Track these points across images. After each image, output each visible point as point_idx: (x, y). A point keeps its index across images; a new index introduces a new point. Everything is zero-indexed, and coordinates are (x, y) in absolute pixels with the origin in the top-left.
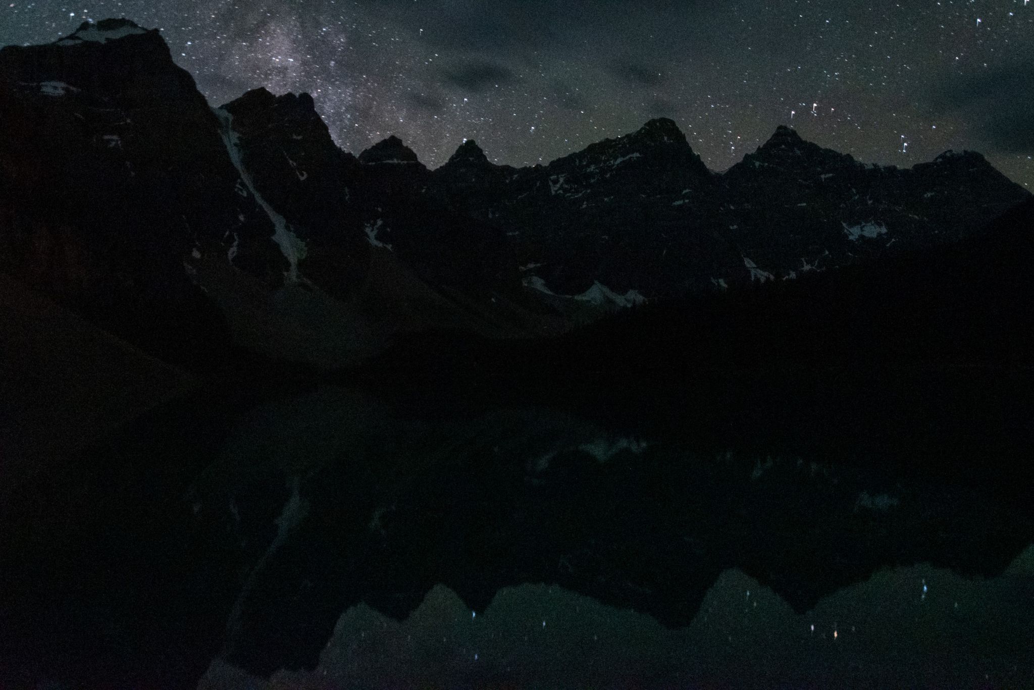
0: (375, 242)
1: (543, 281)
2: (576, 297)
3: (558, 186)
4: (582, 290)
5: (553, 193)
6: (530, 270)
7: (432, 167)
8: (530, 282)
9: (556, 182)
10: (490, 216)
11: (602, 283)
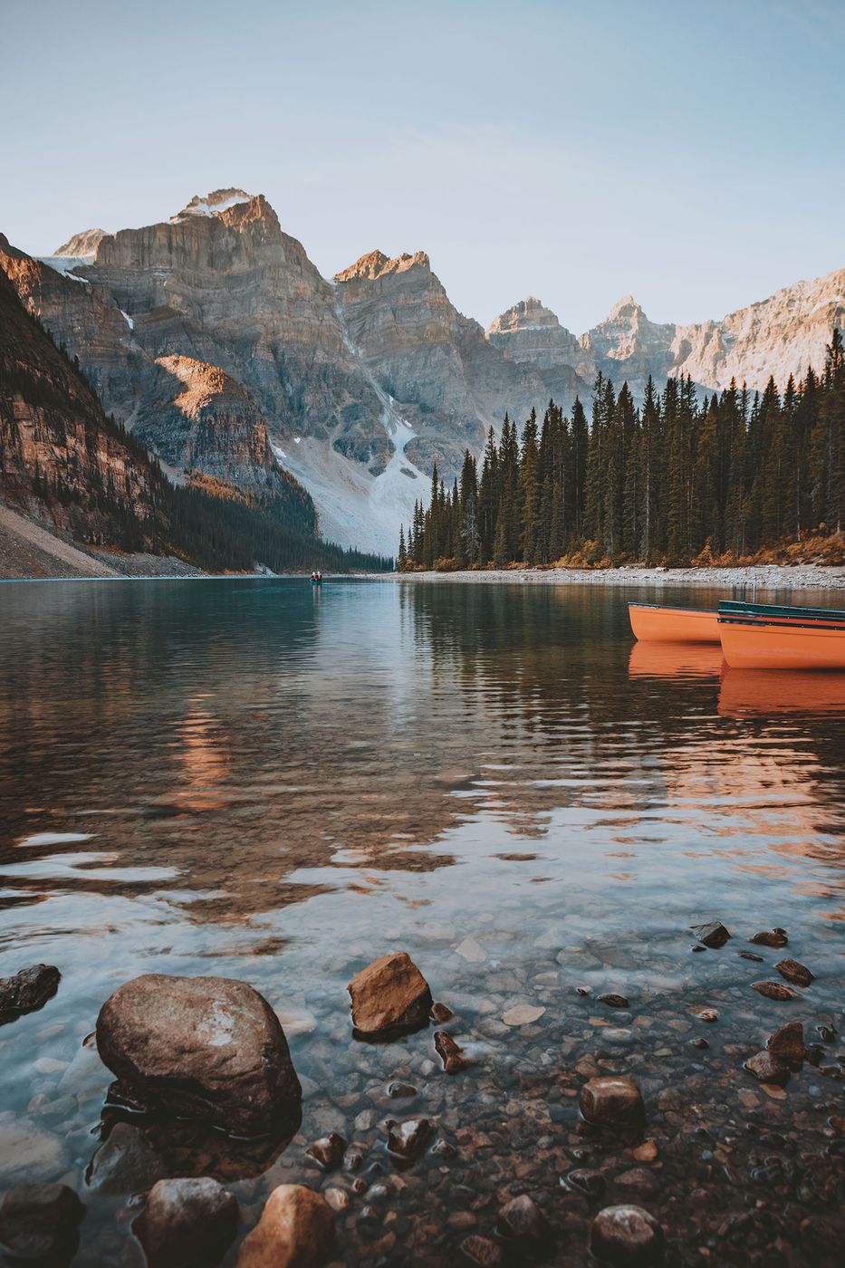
7: (576, 332)
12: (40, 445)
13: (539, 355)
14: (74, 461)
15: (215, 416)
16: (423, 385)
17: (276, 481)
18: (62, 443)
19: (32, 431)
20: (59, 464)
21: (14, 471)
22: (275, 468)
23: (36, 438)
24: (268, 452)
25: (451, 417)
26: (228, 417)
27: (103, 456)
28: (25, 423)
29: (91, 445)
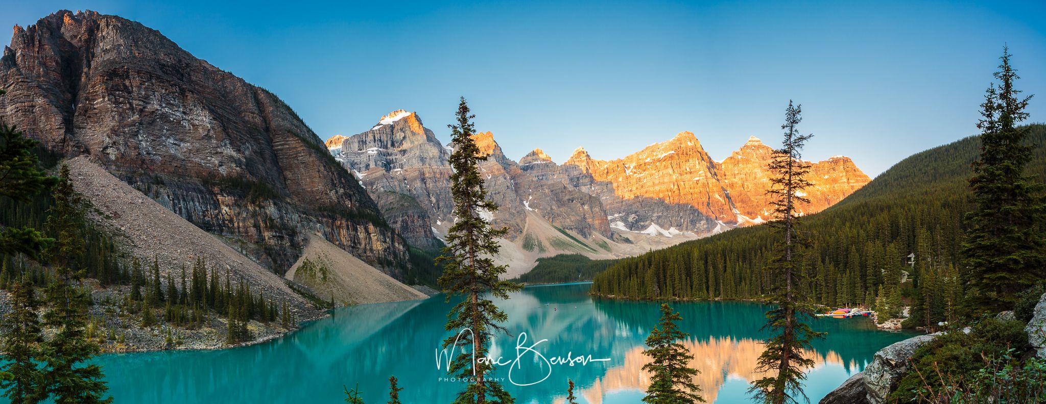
0: (528, 208)
1: (623, 224)
2: (642, 232)
3: (630, 170)
4: (644, 227)
5: (627, 174)
6: (616, 218)
7: (559, 164)
8: (616, 225)
9: (629, 168)
10: (593, 189)
11: (655, 223)
12: (379, 243)
13: (543, 175)
14: (389, 248)
15: (408, 216)
16: (495, 194)
17: (436, 244)
18: (385, 242)
19: (376, 238)
20: (385, 250)
21: (371, 254)
22: (435, 238)
23: (377, 240)
24: (431, 231)
25: (509, 208)
26: (414, 216)
27: (397, 245)
28: (373, 234)
29: (393, 241)
